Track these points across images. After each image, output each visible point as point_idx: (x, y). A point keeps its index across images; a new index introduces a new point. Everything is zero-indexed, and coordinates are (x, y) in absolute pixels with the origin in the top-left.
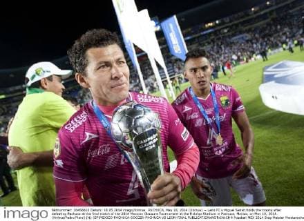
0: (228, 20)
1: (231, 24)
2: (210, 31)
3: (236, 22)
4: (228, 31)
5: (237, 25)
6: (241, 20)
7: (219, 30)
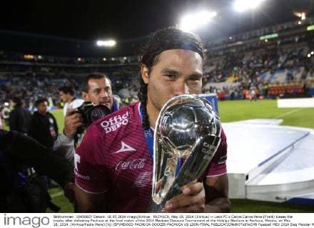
0: (52, 60)
1: (54, 65)
2: (28, 63)
3: (60, 65)
4: (50, 71)
5: (60, 68)
6: (66, 65)
7: (40, 67)
